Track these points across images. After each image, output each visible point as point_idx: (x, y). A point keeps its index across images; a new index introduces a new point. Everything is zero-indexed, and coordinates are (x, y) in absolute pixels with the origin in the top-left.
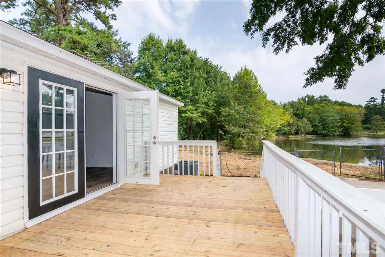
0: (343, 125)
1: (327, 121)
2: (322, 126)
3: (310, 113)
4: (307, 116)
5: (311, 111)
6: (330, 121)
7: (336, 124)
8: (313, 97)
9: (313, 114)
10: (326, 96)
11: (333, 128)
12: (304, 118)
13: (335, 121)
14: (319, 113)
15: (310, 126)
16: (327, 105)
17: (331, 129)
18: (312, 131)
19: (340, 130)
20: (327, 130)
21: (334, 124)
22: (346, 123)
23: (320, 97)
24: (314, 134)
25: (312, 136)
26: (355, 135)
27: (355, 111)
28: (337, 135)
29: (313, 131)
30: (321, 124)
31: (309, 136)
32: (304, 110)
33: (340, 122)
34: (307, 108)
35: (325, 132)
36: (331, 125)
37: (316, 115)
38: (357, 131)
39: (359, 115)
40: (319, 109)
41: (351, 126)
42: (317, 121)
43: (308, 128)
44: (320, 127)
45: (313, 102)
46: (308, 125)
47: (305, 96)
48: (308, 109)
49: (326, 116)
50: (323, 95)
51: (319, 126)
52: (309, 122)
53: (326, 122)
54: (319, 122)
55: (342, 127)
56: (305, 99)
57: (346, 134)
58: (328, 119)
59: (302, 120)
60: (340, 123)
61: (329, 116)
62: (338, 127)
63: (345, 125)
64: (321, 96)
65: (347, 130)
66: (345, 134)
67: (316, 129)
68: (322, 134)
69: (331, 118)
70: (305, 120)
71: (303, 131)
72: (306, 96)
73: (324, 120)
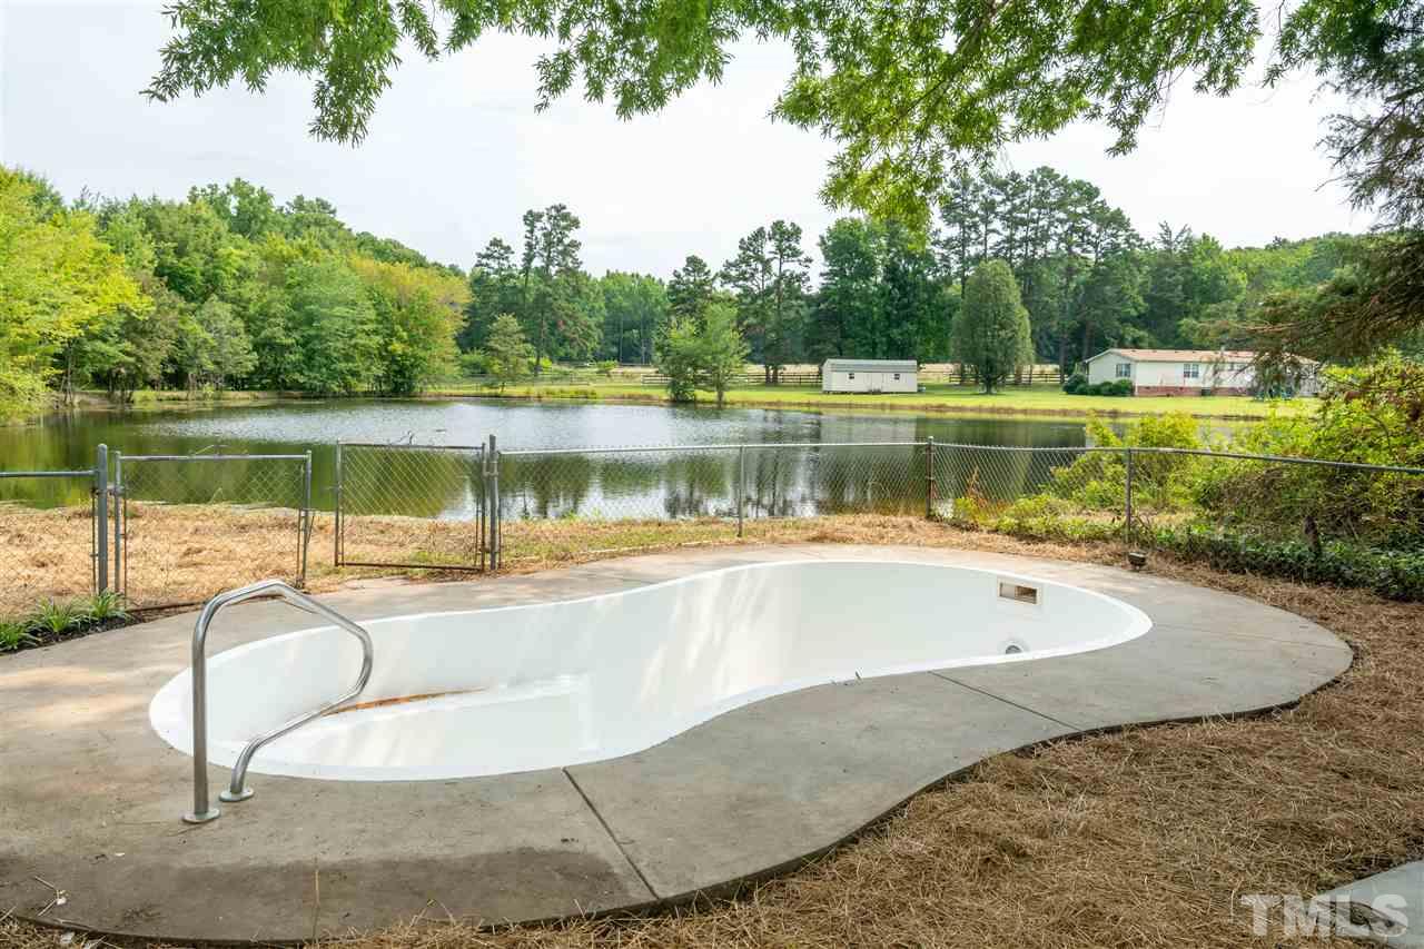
0: (390, 348)
1: (325, 323)
2: (303, 346)
3: (243, 275)
4: (231, 293)
5: (253, 266)
6: (339, 323)
7: (361, 340)
8: (265, 198)
9: (261, 285)
10: (324, 205)
11: (348, 358)
12: (214, 297)
13: (360, 327)
14: (290, 281)
15: (245, 342)
16: (327, 247)
17: (342, 366)
18: (253, 369)
19: (378, 370)
20: (324, 370)
21: (353, 342)
22: (400, 339)
23: (300, 203)
24: (263, 388)
25: (257, 398)
26: (430, 396)
27: (435, 290)
28: (366, 394)
29: (259, 370)
30: (296, 335)
31: (241, 394)
32: (217, 256)
33: (376, 332)
34: (231, 248)
35: (312, 375)
36: (340, 345)
37: (277, 292)
38: (438, 379)
39: (449, 311)
40: (286, 260)
41: (422, 354)
42: (280, 321)
43: (237, 354)
44: (291, 353)
45: (264, 222)
46: (235, 340)
47: (228, 187)
48: (237, 252)
49: (317, 300)
50: (309, 197)
51: (287, 348)
52: (239, 324)
53: (322, 329)
54: (290, 325)
55: (382, 358)
56: (224, 198)
57: (399, 387)
58: (325, 316)
59: (207, 310)
60: (379, 339)
61: (334, 302)
62: (367, 354)
63: (397, 347)
64: (300, 198)
65: (400, 372)
66: (396, 391)
67: (276, 361)
68: (301, 387)
69: (339, 310)
70: (219, 312)
71: (211, 367)
72: (232, 185)
73: (310, 319)
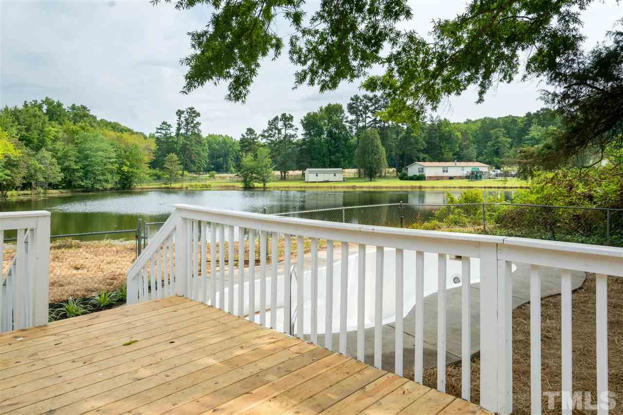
0: (122, 169)
1: (93, 159)
2: (83, 169)
3: (55, 139)
4: (50, 147)
5: (60, 135)
6: (99, 159)
7: (110, 166)
8: (59, 105)
9: (63, 143)
10: (84, 108)
11: (103, 174)
12: (44, 149)
13: (109, 160)
14: (77, 141)
15: (58, 168)
16: (92, 126)
17: (101, 177)
18: (61, 180)
19: (117, 178)
20: (92, 179)
21: (106, 167)
22: (126, 165)
23: (73, 107)
24: (63, 188)
25: (62, 193)
26: (139, 189)
27: (141, 144)
28: (111, 189)
29: (64, 180)
30: (80, 164)
31: (55, 191)
32: (44, 131)
33: (116, 162)
34: (51, 128)
35: (87, 182)
36: (100, 168)
37: (71, 146)
38: (141, 181)
39: (147, 152)
40: (75, 132)
41: (135, 171)
42: (73, 158)
43: (54, 173)
44: (78, 172)
45: (60, 115)
46: (53, 168)
47: (42, 101)
48: (53, 129)
49: (90, 149)
50: (78, 104)
51: (77, 170)
52: (54, 160)
53: (92, 161)
54: (78, 160)
55: (118, 173)
56: (40, 107)
58: (95, 156)
59: (39, 155)
60: (117, 165)
61: (97, 150)
62: (111, 172)
63: (125, 168)
64: (74, 105)
65: (126, 179)
66: (124, 187)
67: (70, 176)
68: (83, 187)
69: (100, 153)
70: (46, 155)
71: (42, 179)
72: (44, 100)
73: (86, 157)
